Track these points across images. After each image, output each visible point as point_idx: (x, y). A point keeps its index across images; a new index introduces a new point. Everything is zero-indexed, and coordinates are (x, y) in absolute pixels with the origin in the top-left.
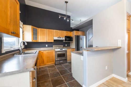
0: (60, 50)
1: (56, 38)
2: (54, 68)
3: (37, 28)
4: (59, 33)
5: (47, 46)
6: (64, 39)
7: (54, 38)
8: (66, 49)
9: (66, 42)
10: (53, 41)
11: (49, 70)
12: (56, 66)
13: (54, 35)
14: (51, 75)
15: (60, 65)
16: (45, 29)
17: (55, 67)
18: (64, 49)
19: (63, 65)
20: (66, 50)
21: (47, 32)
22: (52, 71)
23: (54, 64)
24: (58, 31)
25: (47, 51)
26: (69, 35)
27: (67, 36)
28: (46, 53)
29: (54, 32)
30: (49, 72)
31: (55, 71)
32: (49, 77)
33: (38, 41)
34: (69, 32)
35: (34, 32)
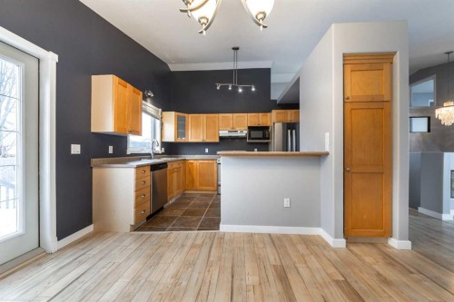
1: (224, 133)
3: (186, 115)
5: (207, 150)
6: (245, 133)
7: (221, 132)
9: (252, 141)
10: (217, 140)
11: (197, 199)
13: (220, 125)
17: (212, 196)
24: (229, 115)
25: (201, 161)
27: (253, 125)
28: (198, 164)
29: (220, 119)
30: (194, 201)
35: (180, 122)
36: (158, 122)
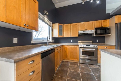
0: (86, 46)
1: (81, 32)
2: (76, 66)
3: (63, 25)
4: (85, 26)
5: (72, 41)
7: (79, 32)
8: (95, 45)
9: (97, 35)
10: (77, 36)
11: (70, 66)
12: (80, 64)
13: (79, 28)
14: (69, 74)
15: (86, 65)
16: (70, 24)
17: (78, 65)
18: (91, 46)
19: (89, 67)
20: (96, 47)
21: (71, 26)
22: (73, 69)
23: (78, 62)
24: (84, 23)
25: (70, 46)
26: (102, 25)
27: (98, 27)
28: (69, 48)
29: (79, 25)
30: (69, 69)
31: (76, 70)
32: (67, 74)
33: (63, 37)
34: (102, 21)
35: (60, 28)
36: (51, 28)
